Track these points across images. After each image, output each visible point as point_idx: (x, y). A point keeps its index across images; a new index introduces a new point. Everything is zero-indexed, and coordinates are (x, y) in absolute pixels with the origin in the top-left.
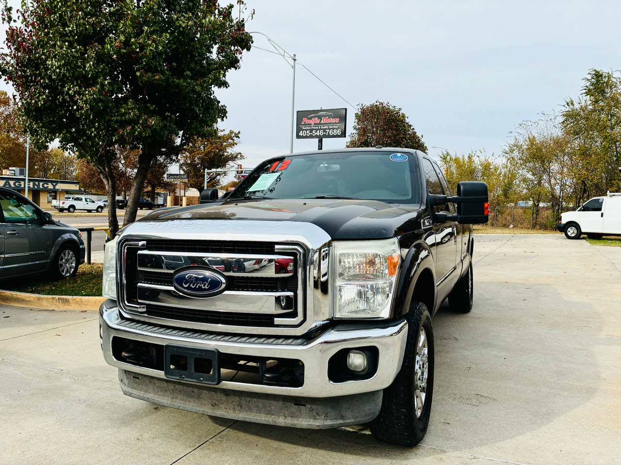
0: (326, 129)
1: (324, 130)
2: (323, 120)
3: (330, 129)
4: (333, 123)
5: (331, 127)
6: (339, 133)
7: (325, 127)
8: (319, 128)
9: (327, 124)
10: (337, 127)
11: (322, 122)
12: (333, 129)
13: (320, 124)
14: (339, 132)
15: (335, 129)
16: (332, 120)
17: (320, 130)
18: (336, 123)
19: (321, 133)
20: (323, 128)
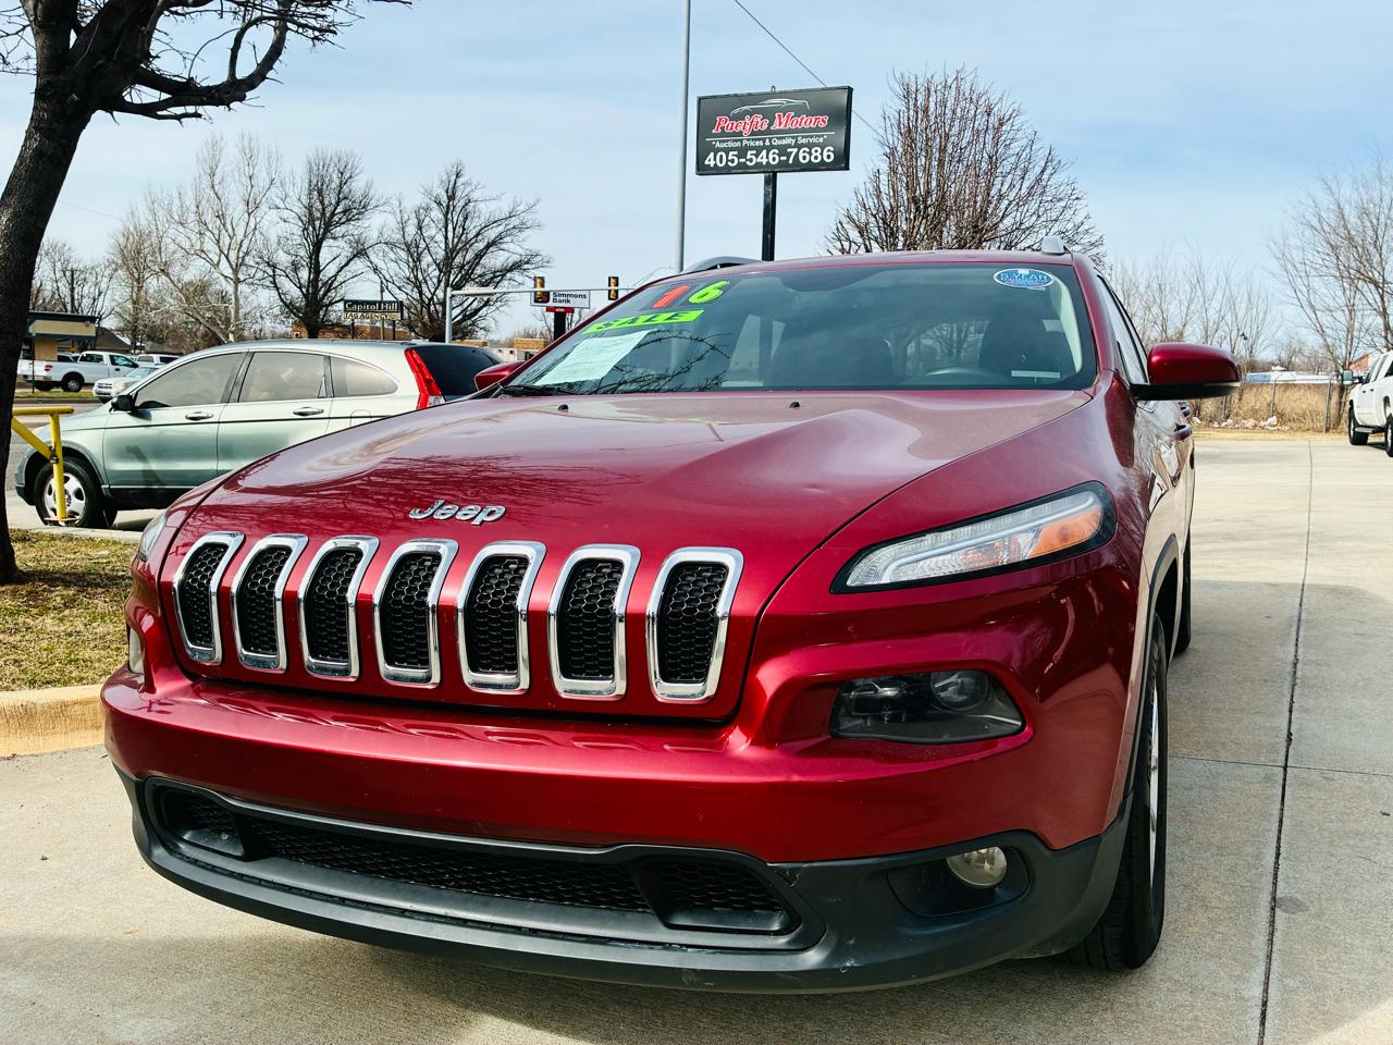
0: (789, 146)
1: (783, 150)
2: (777, 121)
3: (799, 147)
4: (810, 130)
5: (804, 141)
6: (829, 157)
7: (784, 142)
8: (767, 143)
9: (790, 131)
10: (821, 140)
11: (776, 126)
12: (810, 146)
13: (768, 132)
14: (828, 155)
15: (815, 145)
16: (807, 122)
17: (769, 149)
18: (818, 129)
19: (774, 159)
20: (777, 142)
